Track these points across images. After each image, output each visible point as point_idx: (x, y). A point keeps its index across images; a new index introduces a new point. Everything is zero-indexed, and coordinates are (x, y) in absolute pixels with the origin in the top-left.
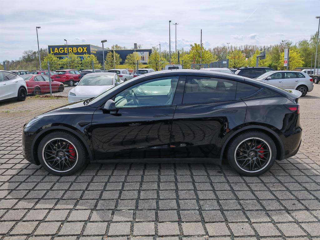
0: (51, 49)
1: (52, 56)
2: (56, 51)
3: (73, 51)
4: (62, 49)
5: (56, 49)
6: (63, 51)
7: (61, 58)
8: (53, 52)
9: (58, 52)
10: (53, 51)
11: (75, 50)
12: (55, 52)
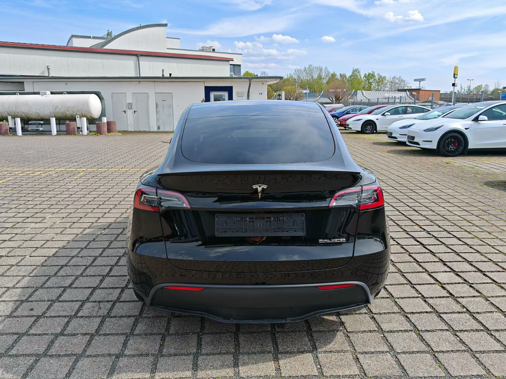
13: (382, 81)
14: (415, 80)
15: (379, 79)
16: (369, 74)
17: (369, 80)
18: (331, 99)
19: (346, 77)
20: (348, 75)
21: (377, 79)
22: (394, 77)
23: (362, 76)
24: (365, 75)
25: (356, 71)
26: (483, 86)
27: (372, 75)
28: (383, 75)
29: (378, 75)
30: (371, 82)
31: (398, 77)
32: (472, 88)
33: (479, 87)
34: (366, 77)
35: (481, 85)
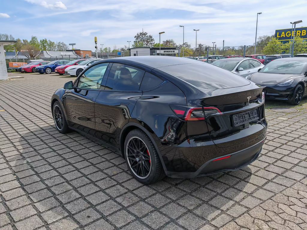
0: (278, 33)
1: (276, 41)
2: (283, 35)
3: (301, 34)
4: (290, 32)
5: (283, 33)
6: (290, 34)
7: (285, 42)
8: (279, 37)
9: (284, 36)
10: (280, 35)
11: (304, 33)
12: (281, 37)
13: (52, 45)
14: (70, 44)
15: (50, 44)
16: (43, 40)
17: (43, 44)
18: (27, 56)
19: (27, 42)
20: (29, 40)
21: (49, 43)
22: (60, 43)
23: (39, 41)
24: (41, 41)
25: (34, 38)
26: (108, 48)
27: (45, 41)
28: (52, 41)
29: (49, 41)
30: (46, 45)
31: (61, 42)
32: (102, 49)
33: (106, 49)
34: (41, 42)
35: (107, 48)
